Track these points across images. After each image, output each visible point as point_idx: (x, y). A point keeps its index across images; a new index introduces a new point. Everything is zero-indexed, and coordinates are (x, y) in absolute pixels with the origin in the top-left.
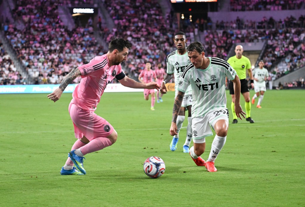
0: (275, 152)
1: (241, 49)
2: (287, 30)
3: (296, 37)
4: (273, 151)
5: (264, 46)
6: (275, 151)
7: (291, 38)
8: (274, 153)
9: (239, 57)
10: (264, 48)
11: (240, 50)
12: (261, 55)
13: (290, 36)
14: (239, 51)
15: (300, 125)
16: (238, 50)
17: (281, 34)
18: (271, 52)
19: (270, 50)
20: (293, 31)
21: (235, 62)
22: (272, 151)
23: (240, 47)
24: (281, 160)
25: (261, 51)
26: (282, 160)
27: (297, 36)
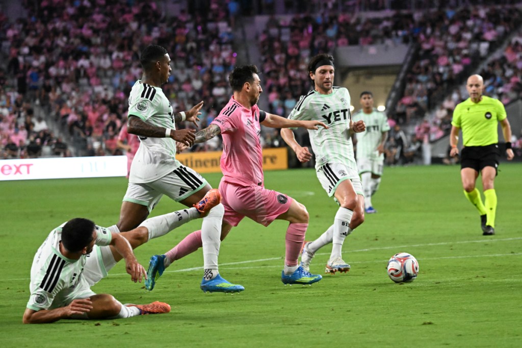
0: (430, 326)
1: (480, 84)
2: (468, 12)
3: (490, 30)
4: (425, 324)
5: (408, 54)
6: (430, 323)
7: (476, 30)
8: (428, 327)
9: (477, 100)
10: (409, 58)
11: (477, 85)
12: (402, 75)
13: (475, 25)
14: (474, 88)
15: (497, 255)
16: (471, 86)
17: (452, 22)
18: (426, 70)
19: (423, 63)
20: (482, 13)
21: (468, 109)
22: (422, 323)
23: (477, 78)
24: (444, 344)
25: (401, 66)
26: (447, 344)
27: (491, 25)
